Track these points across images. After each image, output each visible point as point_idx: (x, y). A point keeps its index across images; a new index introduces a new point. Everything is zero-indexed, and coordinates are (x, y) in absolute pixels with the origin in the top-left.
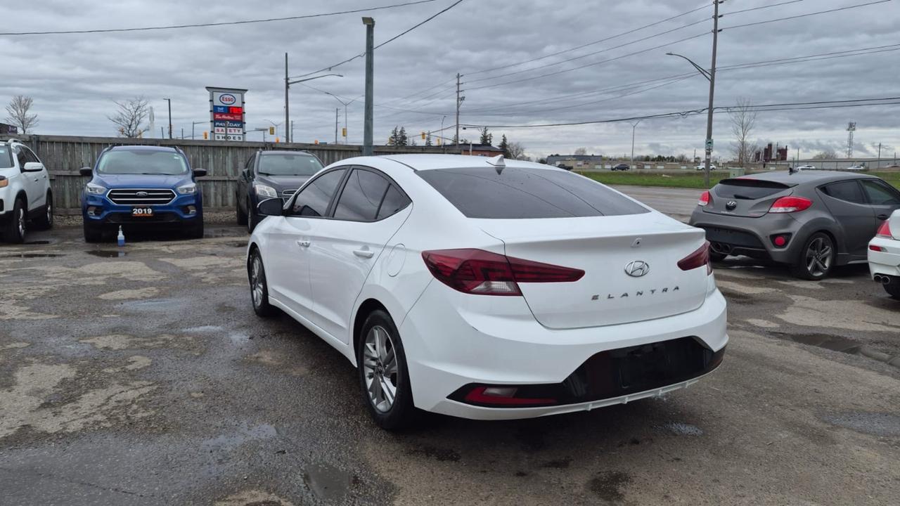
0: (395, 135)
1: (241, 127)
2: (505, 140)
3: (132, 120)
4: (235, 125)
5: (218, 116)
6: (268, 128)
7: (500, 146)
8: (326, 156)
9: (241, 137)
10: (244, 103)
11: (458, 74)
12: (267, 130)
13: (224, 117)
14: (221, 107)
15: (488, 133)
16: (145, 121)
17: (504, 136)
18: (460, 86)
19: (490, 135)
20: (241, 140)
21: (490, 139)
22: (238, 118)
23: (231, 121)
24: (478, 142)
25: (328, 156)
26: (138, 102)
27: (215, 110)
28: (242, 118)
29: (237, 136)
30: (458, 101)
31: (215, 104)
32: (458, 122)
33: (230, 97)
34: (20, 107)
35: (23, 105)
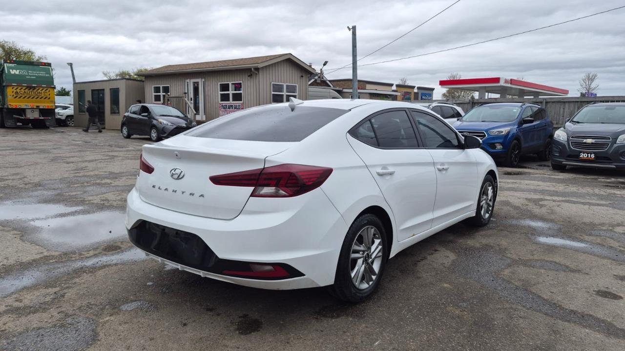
34: (589, 80)
35: (591, 79)
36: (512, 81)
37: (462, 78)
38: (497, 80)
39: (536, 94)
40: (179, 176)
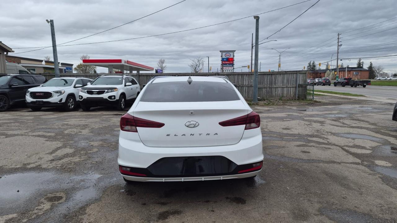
0: (310, 65)
1: (233, 66)
2: (371, 64)
3: (196, 66)
4: (230, 65)
5: (224, 62)
6: (247, 66)
7: (368, 68)
8: (240, 77)
9: (232, 70)
10: (234, 56)
11: (339, 34)
12: (246, 67)
13: (226, 62)
14: (225, 58)
15: (361, 61)
16: (201, 67)
17: (371, 63)
18: (340, 39)
19: (363, 62)
20: (232, 72)
21: (362, 65)
22: (231, 62)
23: (229, 64)
24: (356, 66)
25: (241, 77)
26: (199, 59)
27: (223, 60)
28: (233, 62)
29: (231, 70)
30: (338, 47)
31: (223, 58)
32: (338, 57)
33: (229, 54)
34: (161, 63)
35: (162, 62)
36: (128, 62)
37: (91, 59)
38: (120, 61)
39: (138, 70)
40: (194, 126)
